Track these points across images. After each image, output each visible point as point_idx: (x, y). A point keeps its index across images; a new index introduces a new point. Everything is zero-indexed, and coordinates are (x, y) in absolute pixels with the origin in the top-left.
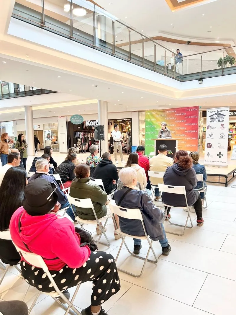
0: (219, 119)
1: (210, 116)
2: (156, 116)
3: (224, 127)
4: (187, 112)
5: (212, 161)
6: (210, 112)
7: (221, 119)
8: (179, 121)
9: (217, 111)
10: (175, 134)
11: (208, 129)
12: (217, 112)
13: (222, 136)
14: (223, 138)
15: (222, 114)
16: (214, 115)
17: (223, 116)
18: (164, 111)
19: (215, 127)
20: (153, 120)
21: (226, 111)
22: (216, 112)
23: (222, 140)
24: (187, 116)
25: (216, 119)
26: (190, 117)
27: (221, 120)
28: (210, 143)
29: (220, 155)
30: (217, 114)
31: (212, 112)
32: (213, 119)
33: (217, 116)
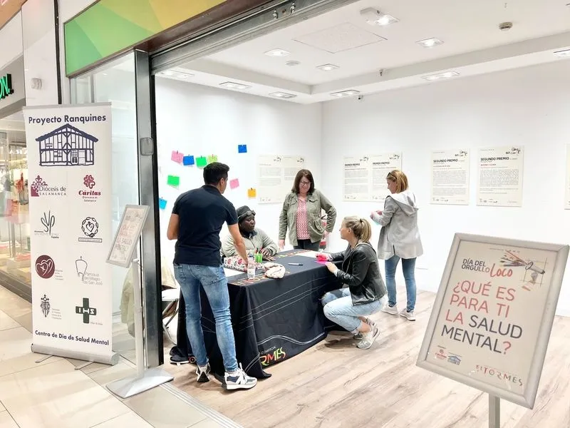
0: (75, 153)
1: (40, 139)
3: (95, 189)
5: (61, 336)
6: (38, 121)
7: (82, 154)
9: (63, 119)
11: (34, 193)
12: (63, 123)
13: (90, 229)
14: (92, 235)
15: (84, 135)
16: (52, 134)
17: (90, 143)
19: (63, 189)
21: (99, 119)
22: (59, 120)
23: (91, 245)
25: (64, 155)
27: (82, 161)
28: (46, 257)
29: (86, 310)
30: (67, 132)
31: (43, 121)
32: (52, 152)
33: (64, 138)
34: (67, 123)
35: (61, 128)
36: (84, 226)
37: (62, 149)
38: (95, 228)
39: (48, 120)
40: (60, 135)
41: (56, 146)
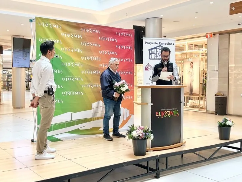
1: (150, 50)
2: (63, 34)
8: (106, 53)
12: (159, 45)
16: (154, 48)
18: (78, 26)
24: (118, 44)
26: (122, 47)
30: (160, 48)
31: (151, 44)
32: (154, 55)
33: (159, 50)
34: (160, 45)
35: (158, 47)
37: (158, 54)
39: (153, 43)
40: (157, 49)
41: (156, 53)
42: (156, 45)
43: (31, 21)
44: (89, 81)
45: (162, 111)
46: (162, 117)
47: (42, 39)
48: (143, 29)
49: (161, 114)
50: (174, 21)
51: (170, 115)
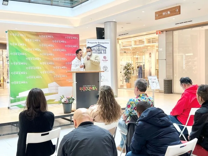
0: (101, 51)
2: (27, 40)
3: (106, 59)
4: (66, 40)
6: (91, 43)
7: (103, 51)
8: (58, 50)
9: (98, 43)
10: (54, 66)
12: (98, 44)
14: (106, 70)
15: (103, 47)
16: (95, 46)
17: (105, 49)
18: (37, 34)
20: (21, 45)
21: (107, 43)
22: (97, 43)
24: (67, 44)
26: (70, 46)
27: (103, 53)
30: (99, 46)
32: (94, 51)
33: (98, 47)
36: (104, 68)
37: (97, 50)
38: (106, 68)
39: (93, 43)
41: (96, 49)
42: (96, 44)
43: (6, 32)
44: (46, 70)
45: (84, 87)
46: (84, 91)
47: (13, 43)
48: (103, 29)
49: (83, 89)
50: (127, 23)
51: (90, 90)
